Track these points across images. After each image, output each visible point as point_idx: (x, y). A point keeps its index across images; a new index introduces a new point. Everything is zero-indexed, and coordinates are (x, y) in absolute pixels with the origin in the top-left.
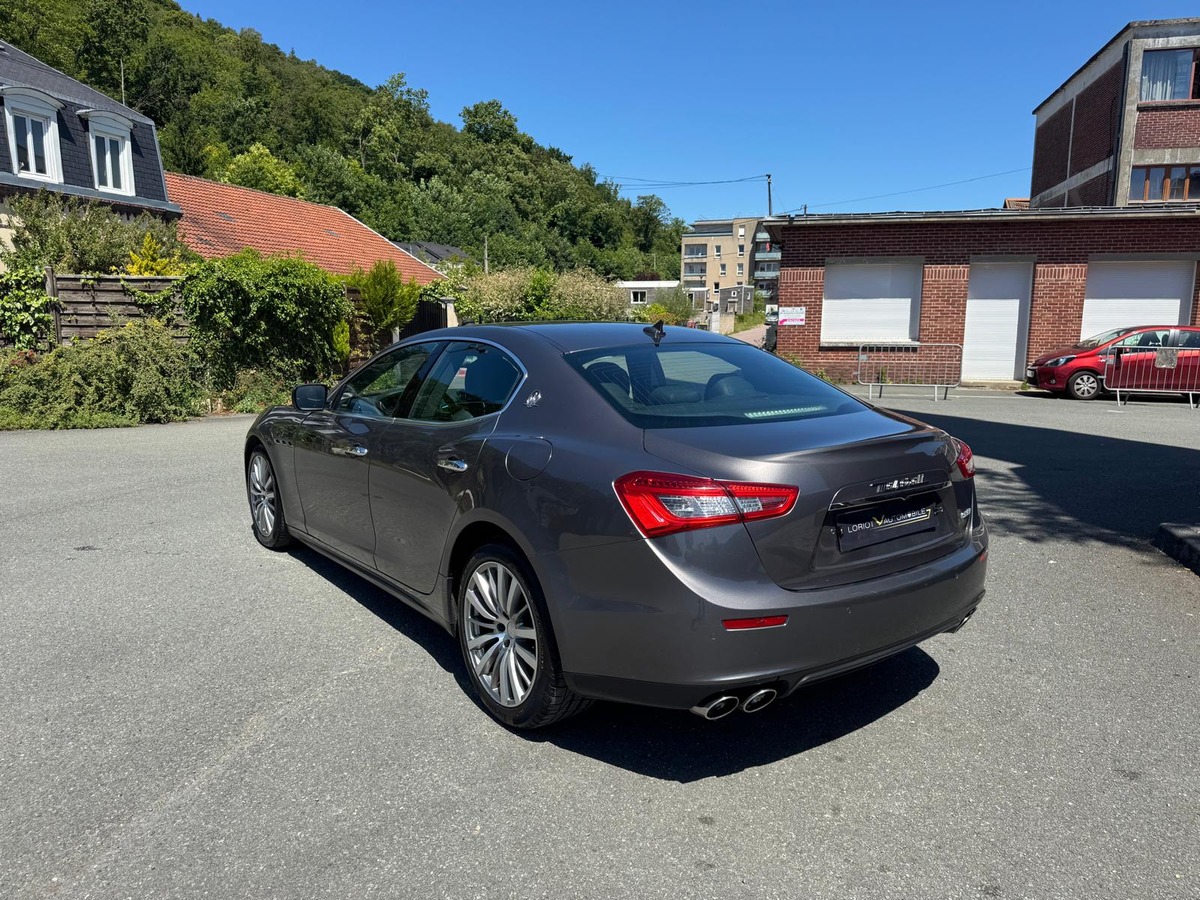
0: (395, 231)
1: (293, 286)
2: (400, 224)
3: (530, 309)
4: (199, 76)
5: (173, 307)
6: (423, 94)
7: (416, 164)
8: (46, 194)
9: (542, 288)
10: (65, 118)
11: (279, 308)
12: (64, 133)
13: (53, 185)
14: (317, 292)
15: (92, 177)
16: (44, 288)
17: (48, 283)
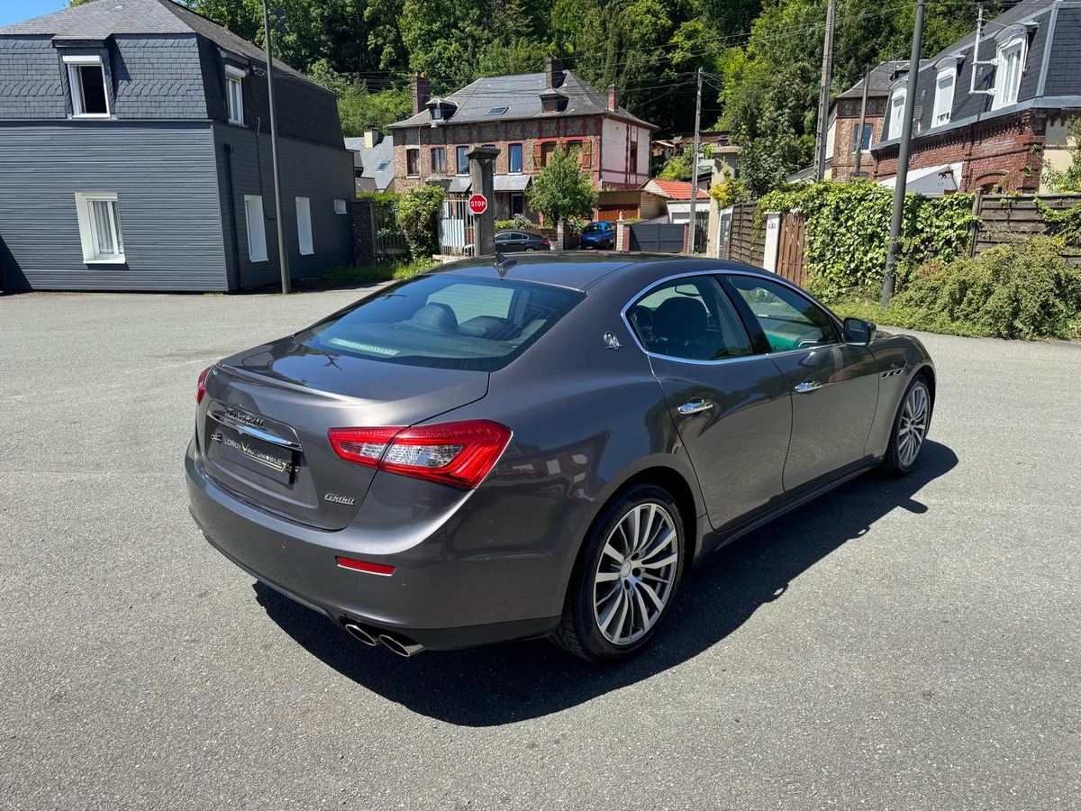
16: (971, 208)
17: (975, 204)
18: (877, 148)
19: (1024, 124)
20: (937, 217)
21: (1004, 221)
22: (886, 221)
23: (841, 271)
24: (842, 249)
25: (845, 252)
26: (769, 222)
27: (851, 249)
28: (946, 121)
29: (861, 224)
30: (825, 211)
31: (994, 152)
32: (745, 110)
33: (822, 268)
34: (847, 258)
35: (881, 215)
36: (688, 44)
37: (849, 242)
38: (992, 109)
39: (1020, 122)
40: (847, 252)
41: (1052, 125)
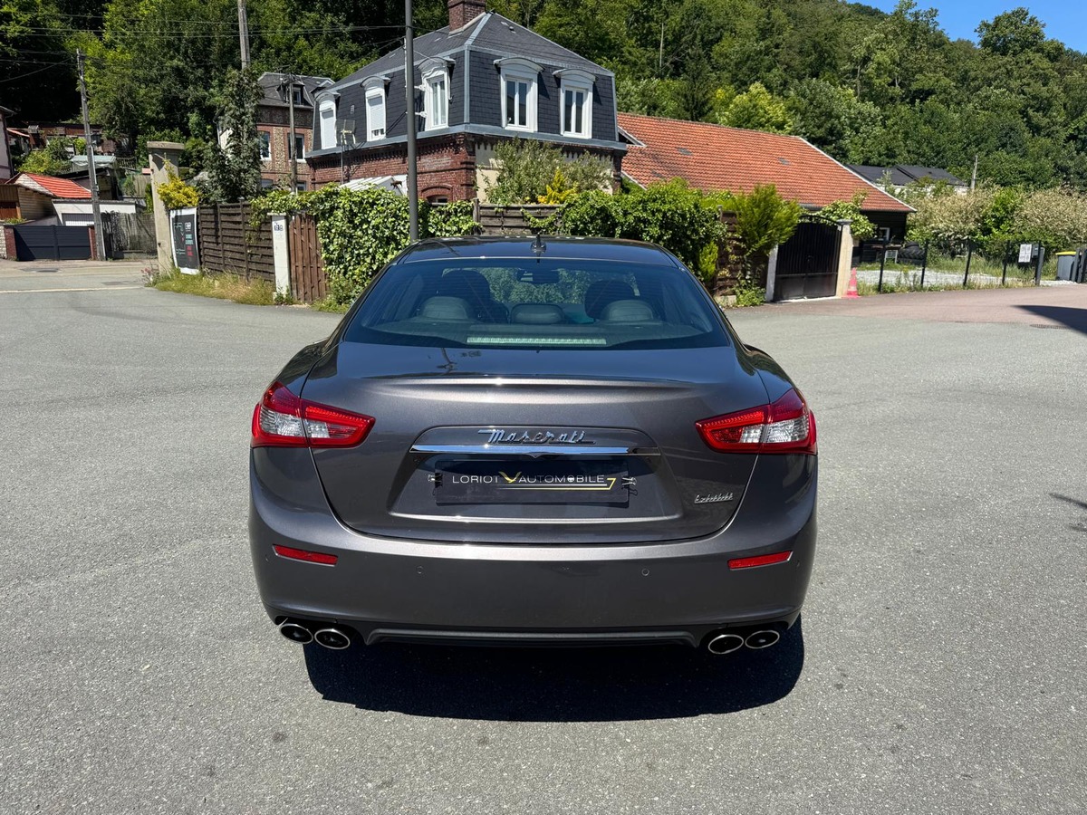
0: (880, 156)
1: (659, 211)
2: (887, 149)
3: (987, 231)
4: (722, 27)
5: (555, 230)
6: (933, 13)
7: (914, 87)
8: (520, 142)
9: (1005, 209)
10: (544, 78)
11: (645, 231)
12: (542, 91)
13: (528, 134)
14: (683, 216)
15: (559, 125)
16: (472, 215)
17: (475, 211)
18: (312, 156)
19: (459, 145)
20: (445, 223)
21: (499, 227)
22: (399, 224)
23: (364, 272)
24: (362, 252)
25: (364, 254)
26: (274, 224)
27: (371, 250)
28: (381, 137)
29: (376, 227)
30: (339, 213)
31: (434, 168)
32: (118, 104)
33: (343, 270)
34: (368, 260)
35: (394, 219)
36: (26, 18)
37: (368, 244)
38: (426, 130)
39: (455, 143)
40: (367, 254)
41: (479, 148)
